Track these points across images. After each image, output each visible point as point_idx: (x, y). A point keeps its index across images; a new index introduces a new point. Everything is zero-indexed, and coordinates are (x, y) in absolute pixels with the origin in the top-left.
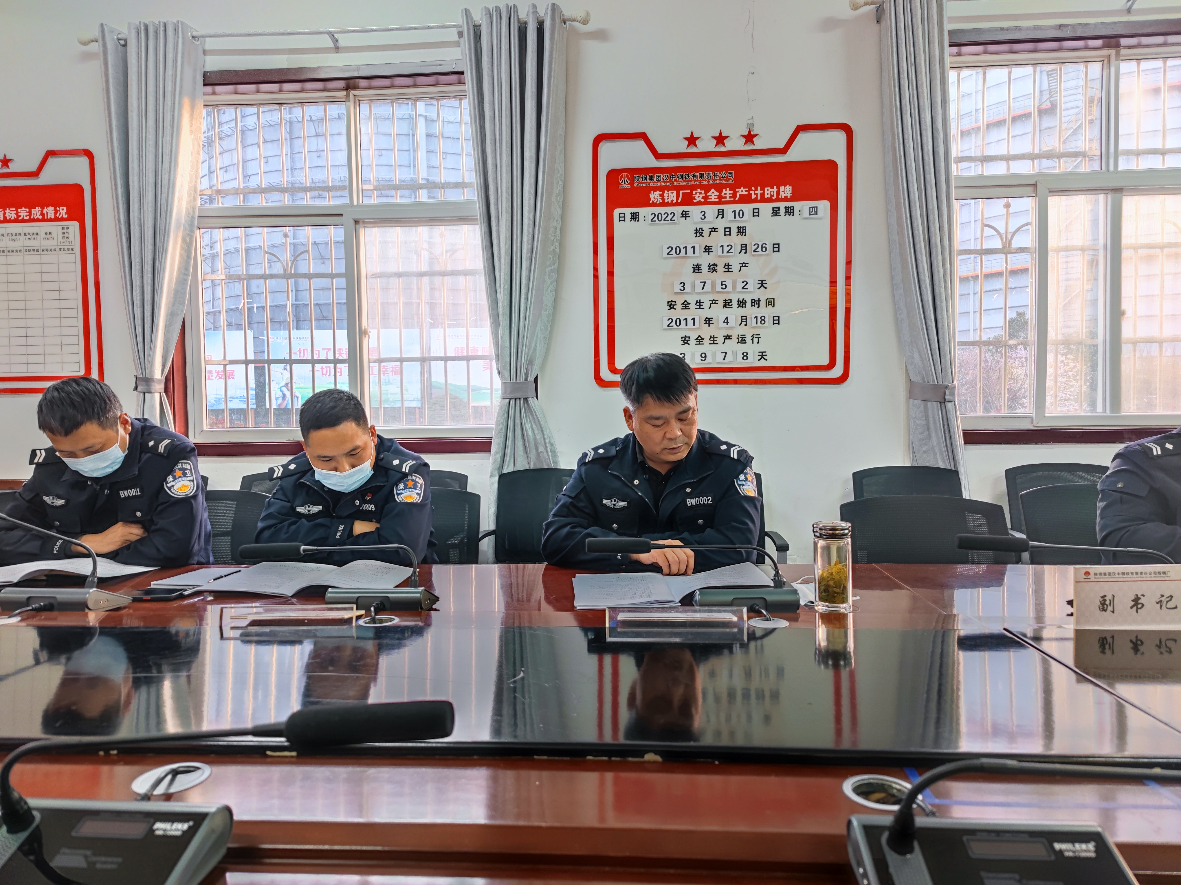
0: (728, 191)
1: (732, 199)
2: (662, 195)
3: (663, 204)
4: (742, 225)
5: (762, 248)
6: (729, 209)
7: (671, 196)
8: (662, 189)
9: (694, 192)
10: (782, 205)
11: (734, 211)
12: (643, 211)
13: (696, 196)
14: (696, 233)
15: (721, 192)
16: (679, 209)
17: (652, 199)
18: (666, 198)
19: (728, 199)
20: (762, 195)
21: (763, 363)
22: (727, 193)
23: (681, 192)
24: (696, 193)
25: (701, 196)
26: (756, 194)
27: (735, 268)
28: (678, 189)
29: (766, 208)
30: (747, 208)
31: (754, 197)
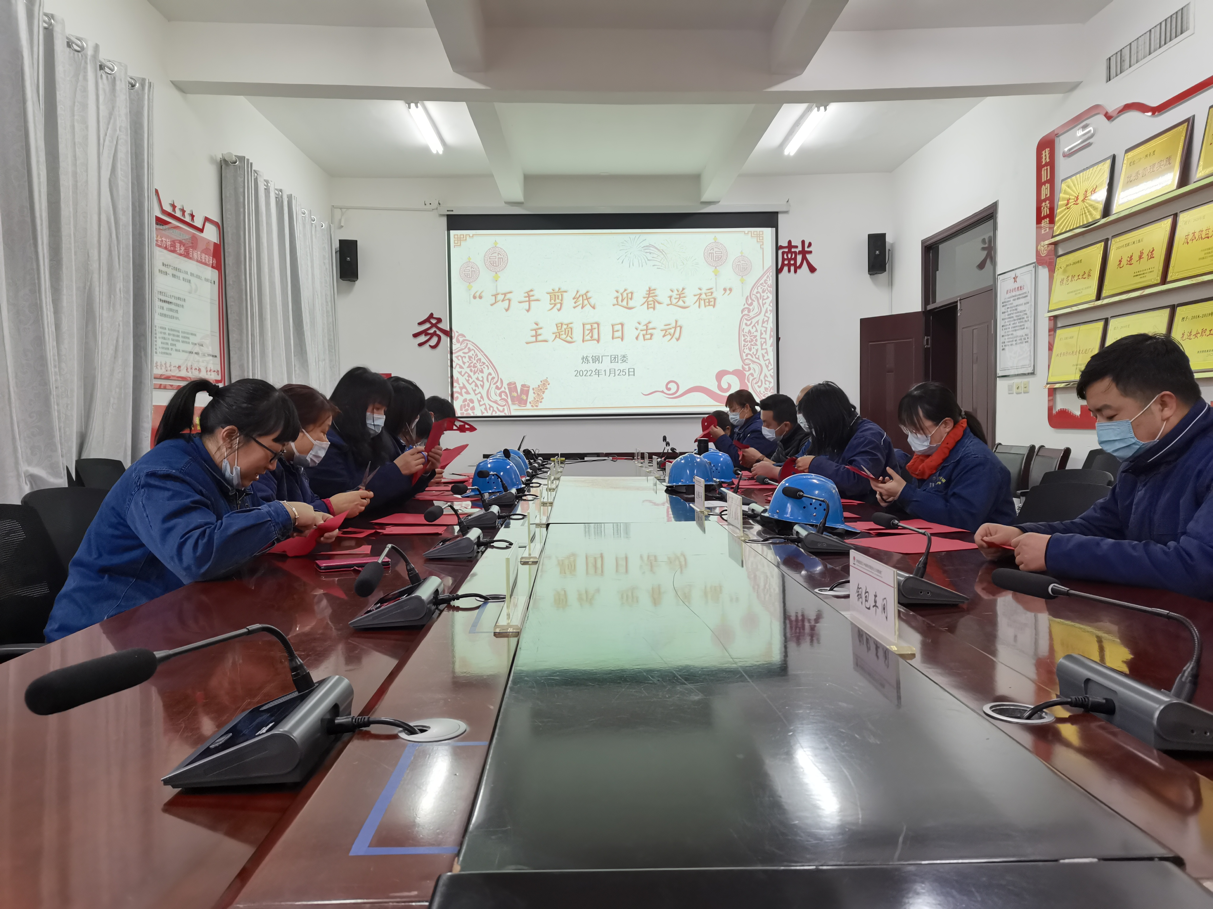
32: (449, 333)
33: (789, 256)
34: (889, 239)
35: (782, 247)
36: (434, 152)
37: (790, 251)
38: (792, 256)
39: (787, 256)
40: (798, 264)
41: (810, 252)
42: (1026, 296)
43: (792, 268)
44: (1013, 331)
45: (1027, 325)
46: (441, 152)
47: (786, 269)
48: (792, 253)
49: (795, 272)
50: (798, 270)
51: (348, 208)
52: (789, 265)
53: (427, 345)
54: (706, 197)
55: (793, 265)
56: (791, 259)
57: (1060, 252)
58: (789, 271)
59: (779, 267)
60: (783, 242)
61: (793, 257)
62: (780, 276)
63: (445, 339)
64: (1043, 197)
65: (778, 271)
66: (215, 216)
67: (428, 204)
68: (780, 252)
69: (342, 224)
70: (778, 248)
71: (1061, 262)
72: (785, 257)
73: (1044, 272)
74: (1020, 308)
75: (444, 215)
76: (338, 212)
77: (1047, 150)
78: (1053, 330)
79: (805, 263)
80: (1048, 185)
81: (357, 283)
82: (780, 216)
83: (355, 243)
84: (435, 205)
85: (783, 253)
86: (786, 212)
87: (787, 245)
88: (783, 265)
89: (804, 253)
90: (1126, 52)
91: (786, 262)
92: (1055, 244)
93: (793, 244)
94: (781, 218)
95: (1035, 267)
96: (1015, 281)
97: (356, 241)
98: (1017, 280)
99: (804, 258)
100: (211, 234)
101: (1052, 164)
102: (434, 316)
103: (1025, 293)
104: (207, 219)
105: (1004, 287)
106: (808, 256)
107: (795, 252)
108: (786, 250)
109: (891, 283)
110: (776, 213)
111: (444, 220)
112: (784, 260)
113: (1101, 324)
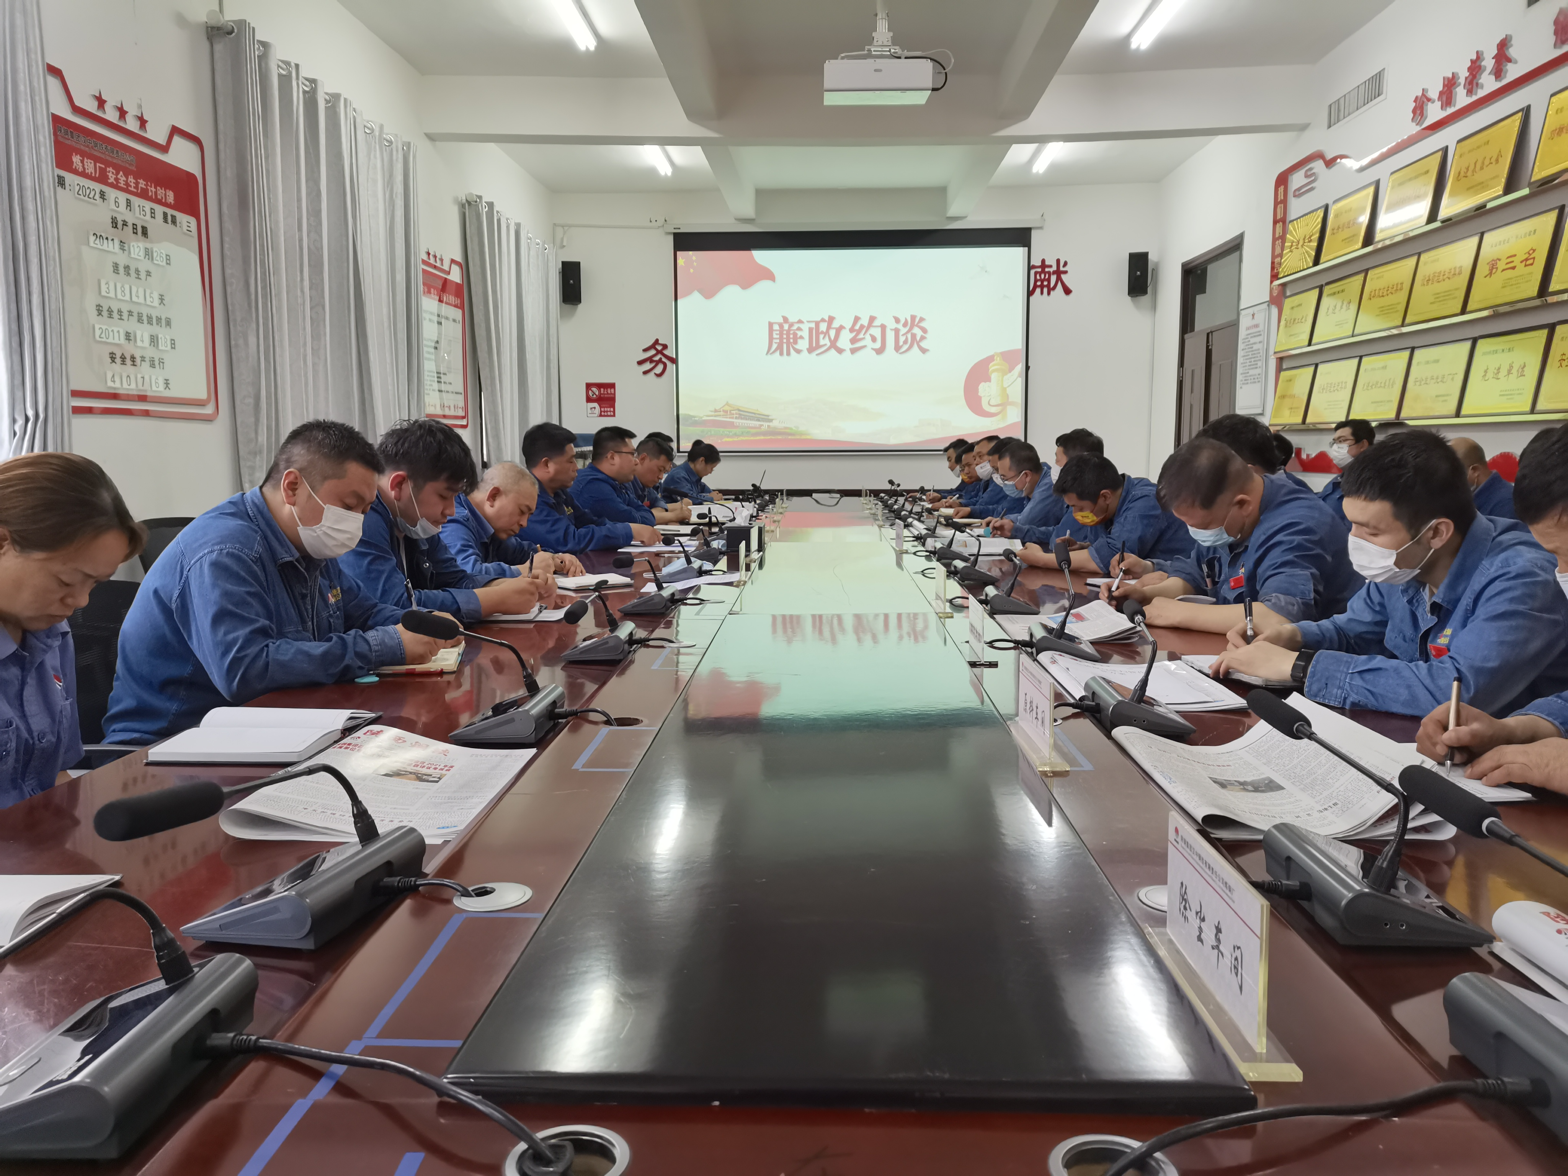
0: (133, 181)
1: (135, 190)
2: (82, 162)
3: (84, 174)
4: (145, 225)
5: (160, 257)
6: (136, 201)
7: (90, 166)
8: (84, 155)
9: (108, 169)
10: (170, 212)
11: (139, 206)
12: (69, 177)
13: (110, 175)
14: (112, 222)
15: (127, 178)
16: (97, 187)
17: (75, 164)
18: (86, 167)
19: (132, 189)
20: (156, 193)
21: (167, 394)
22: (131, 180)
23: (98, 165)
24: (109, 172)
25: (114, 176)
26: (151, 191)
27: (143, 275)
28: (96, 159)
29: (160, 210)
30: (148, 205)
31: (150, 194)
32: (674, 361)
33: (1043, 276)
34: (1151, 257)
35: (1034, 267)
36: (662, 173)
37: (1043, 271)
38: (1045, 276)
39: (1040, 276)
40: (1052, 285)
41: (1066, 272)
42: (1260, 335)
43: (1045, 290)
44: (1249, 369)
45: (1259, 364)
46: (669, 174)
47: (1038, 290)
48: (1045, 273)
49: (1049, 294)
50: (1052, 292)
51: (570, 226)
52: (1042, 287)
53: (652, 374)
54: (952, 212)
55: (1046, 286)
56: (1044, 280)
57: (1288, 294)
58: (1042, 293)
59: (1031, 288)
60: (1036, 261)
61: (1047, 277)
62: (1031, 298)
63: (671, 367)
64: (1277, 236)
65: (1030, 293)
66: (459, 258)
67: (653, 221)
68: (1032, 272)
69: (565, 244)
70: (1030, 267)
71: (1288, 303)
72: (1038, 277)
73: (1275, 310)
74: (1255, 347)
75: (669, 233)
76: (560, 232)
77: (1282, 187)
78: (1279, 369)
79: (1059, 284)
80: (1281, 223)
81: (580, 306)
82: (1033, 233)
83: (577, 265)
84: (661, 222)
85: (1036, 273)
86: (1041, 228)
87: (1039, 264)
88: (1035, 287)
89: (1059, 273)
90: (1342, 102)
91: (1039, 283)
92: (1284, 285)
93: (1047, 263)
94: (1035, 236)
95: (1268, 305)
96: (1253, 318)
97: (579, 263)
98: (1255, 316)
99: (1059, 279)
100: (455, 276)
101: (1285, 202)
102: (660, 342)
103: (1260, 332)
104: (453, 261)
105: (1245, 322)
106: (1063, 276)
107: (1049, 273)
108: (1039, 270)
109: (1154, 307)
110: (1029, 230)
111: (671, 239)
112: (1036, 281)
113: (1312, 369)
